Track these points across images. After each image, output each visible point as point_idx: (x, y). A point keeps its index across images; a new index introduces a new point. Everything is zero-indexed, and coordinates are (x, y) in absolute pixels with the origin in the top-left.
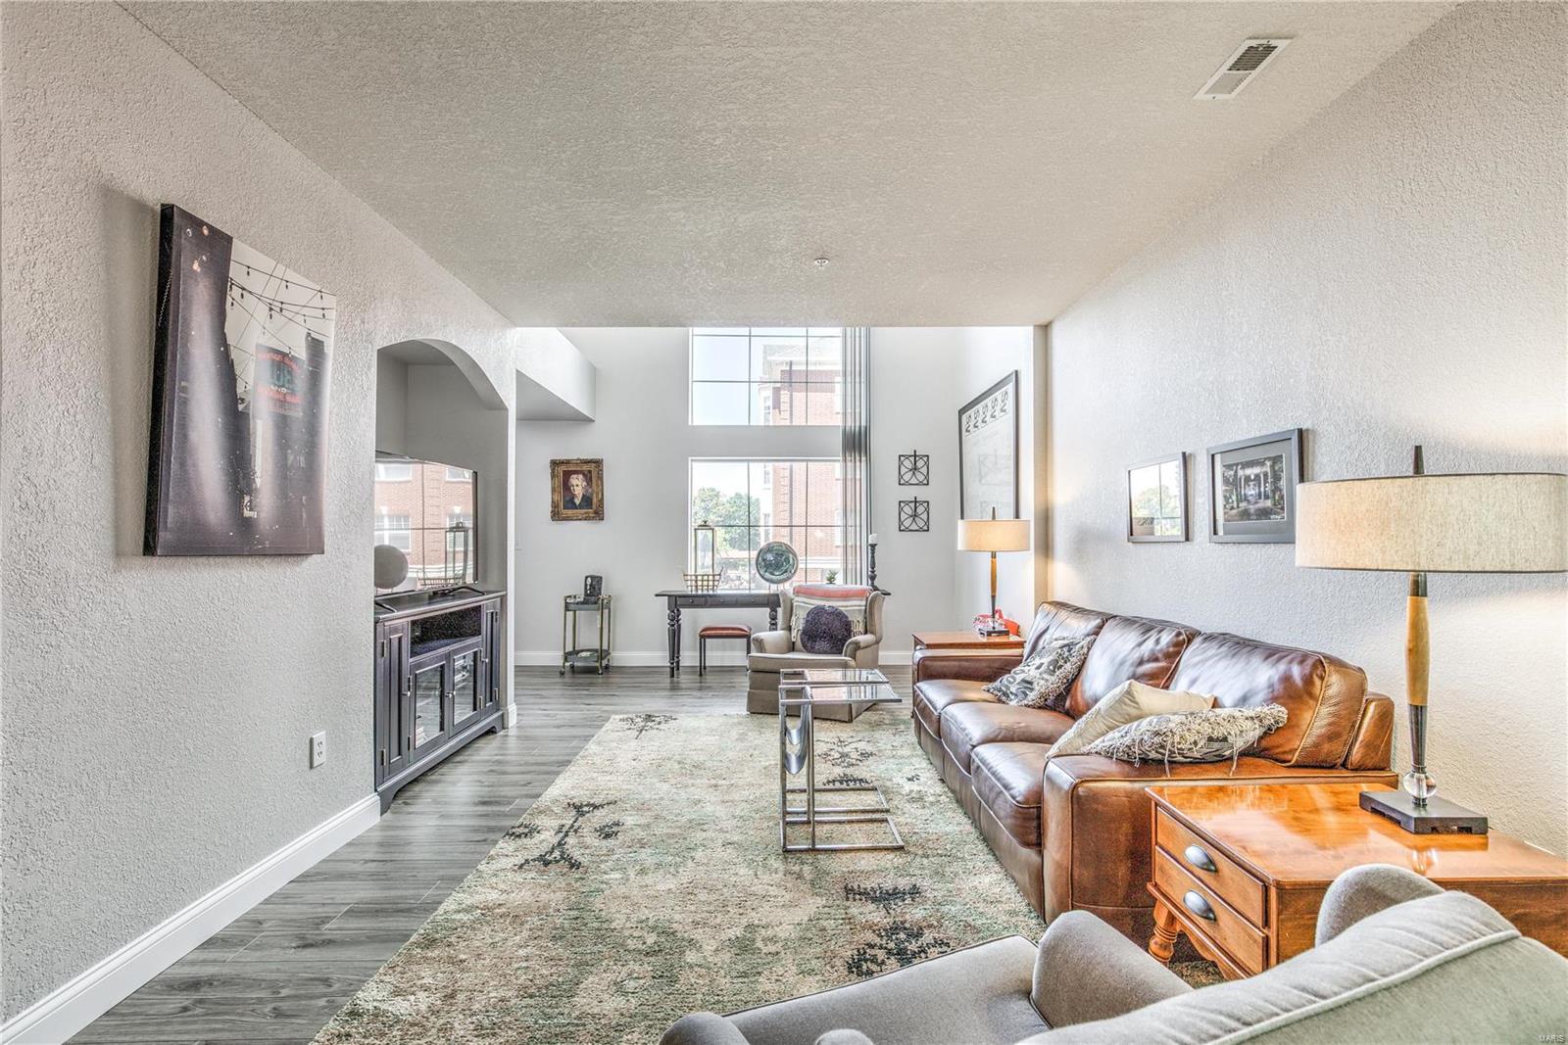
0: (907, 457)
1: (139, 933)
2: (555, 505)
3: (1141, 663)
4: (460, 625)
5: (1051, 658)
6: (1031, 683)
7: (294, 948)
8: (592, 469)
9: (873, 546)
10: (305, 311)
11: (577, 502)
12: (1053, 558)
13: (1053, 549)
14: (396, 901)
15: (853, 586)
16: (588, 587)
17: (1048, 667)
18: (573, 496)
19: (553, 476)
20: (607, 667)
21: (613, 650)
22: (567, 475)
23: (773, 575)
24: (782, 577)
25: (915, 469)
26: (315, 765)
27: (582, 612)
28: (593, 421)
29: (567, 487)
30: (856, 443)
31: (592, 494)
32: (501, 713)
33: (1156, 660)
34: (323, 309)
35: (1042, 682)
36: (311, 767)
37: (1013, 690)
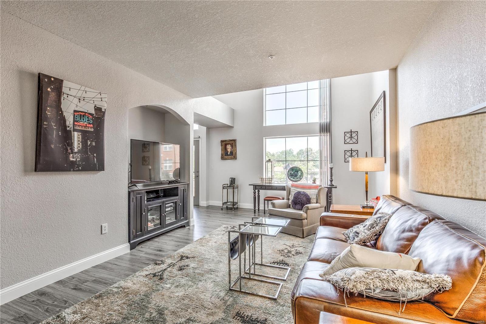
0: (348, 133)
1: (34, 276)
2: (222, 155)
3: (404, 231)
4: (170, 193)
6: (358, 233)
7: (72, 289)
8: (233, 143)
9: (331, 168)
10: (93, 99)
11: (229, 153)
13: (399, 171)
14: (107, 279)
16: (231, 181)
17: (368, 227)
18: (228, 152)
19: (222, 145)
20: (237, 208)
21: (240, 202)
22: (226, 145)
23: (294, 179)
25: (352, 137)
26: (103, 233)
27: (230, 190)
28: (233, 127)
29: (226, 149)
30: (326, 129)
31: (233, 151)
32: (188, 221)
33: (411, 231)
34: (101, 98)
35: (363, 234)
36: (102, 234)
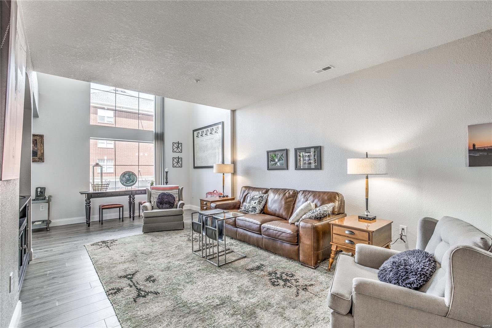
0: (175, 143)
5: (258, 200)
6: (255, 207)
8: (38, 139)
9: (167, 172)
12: (236, 174)
15: (160, 186)
16: (39, 193)
17: (258, 203)
21: (53, 220)
23: (127, 183)
24: (130, 184)
25: (178, 147)
28: (38, 117)
30: (160, 137)
31: (38, 150)
35: (258, 207)
37: (250, 210)
